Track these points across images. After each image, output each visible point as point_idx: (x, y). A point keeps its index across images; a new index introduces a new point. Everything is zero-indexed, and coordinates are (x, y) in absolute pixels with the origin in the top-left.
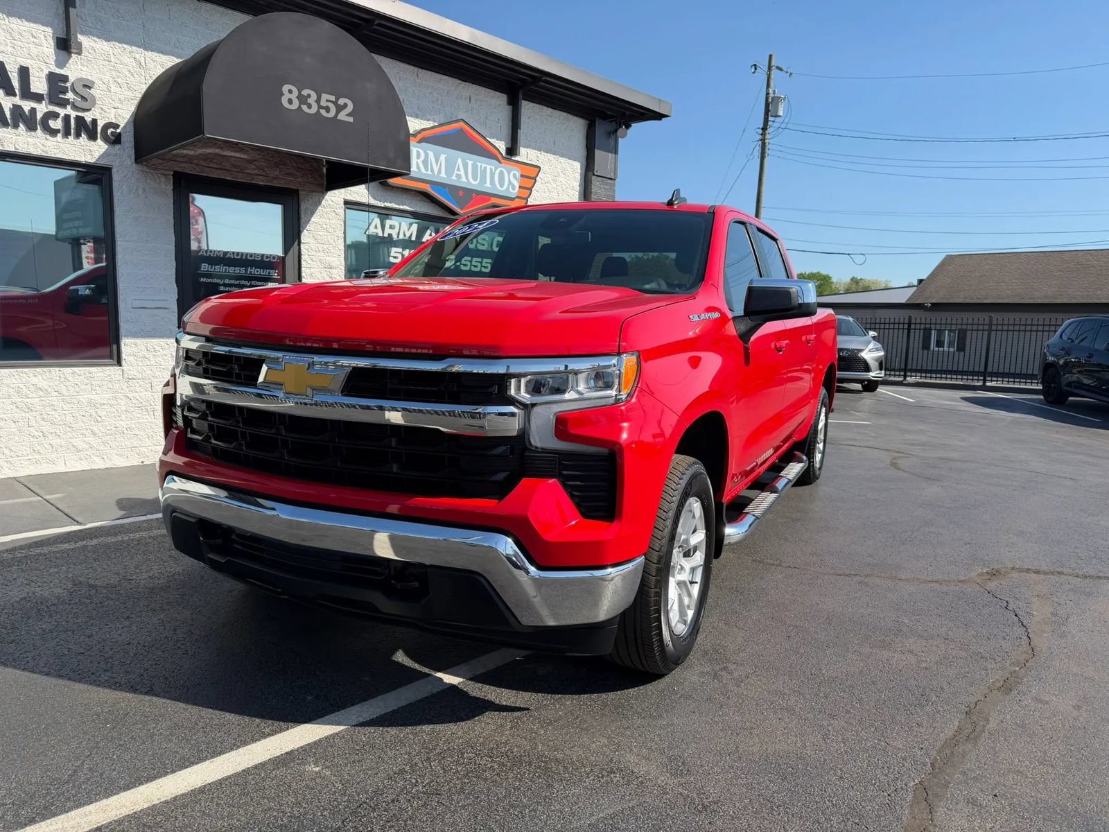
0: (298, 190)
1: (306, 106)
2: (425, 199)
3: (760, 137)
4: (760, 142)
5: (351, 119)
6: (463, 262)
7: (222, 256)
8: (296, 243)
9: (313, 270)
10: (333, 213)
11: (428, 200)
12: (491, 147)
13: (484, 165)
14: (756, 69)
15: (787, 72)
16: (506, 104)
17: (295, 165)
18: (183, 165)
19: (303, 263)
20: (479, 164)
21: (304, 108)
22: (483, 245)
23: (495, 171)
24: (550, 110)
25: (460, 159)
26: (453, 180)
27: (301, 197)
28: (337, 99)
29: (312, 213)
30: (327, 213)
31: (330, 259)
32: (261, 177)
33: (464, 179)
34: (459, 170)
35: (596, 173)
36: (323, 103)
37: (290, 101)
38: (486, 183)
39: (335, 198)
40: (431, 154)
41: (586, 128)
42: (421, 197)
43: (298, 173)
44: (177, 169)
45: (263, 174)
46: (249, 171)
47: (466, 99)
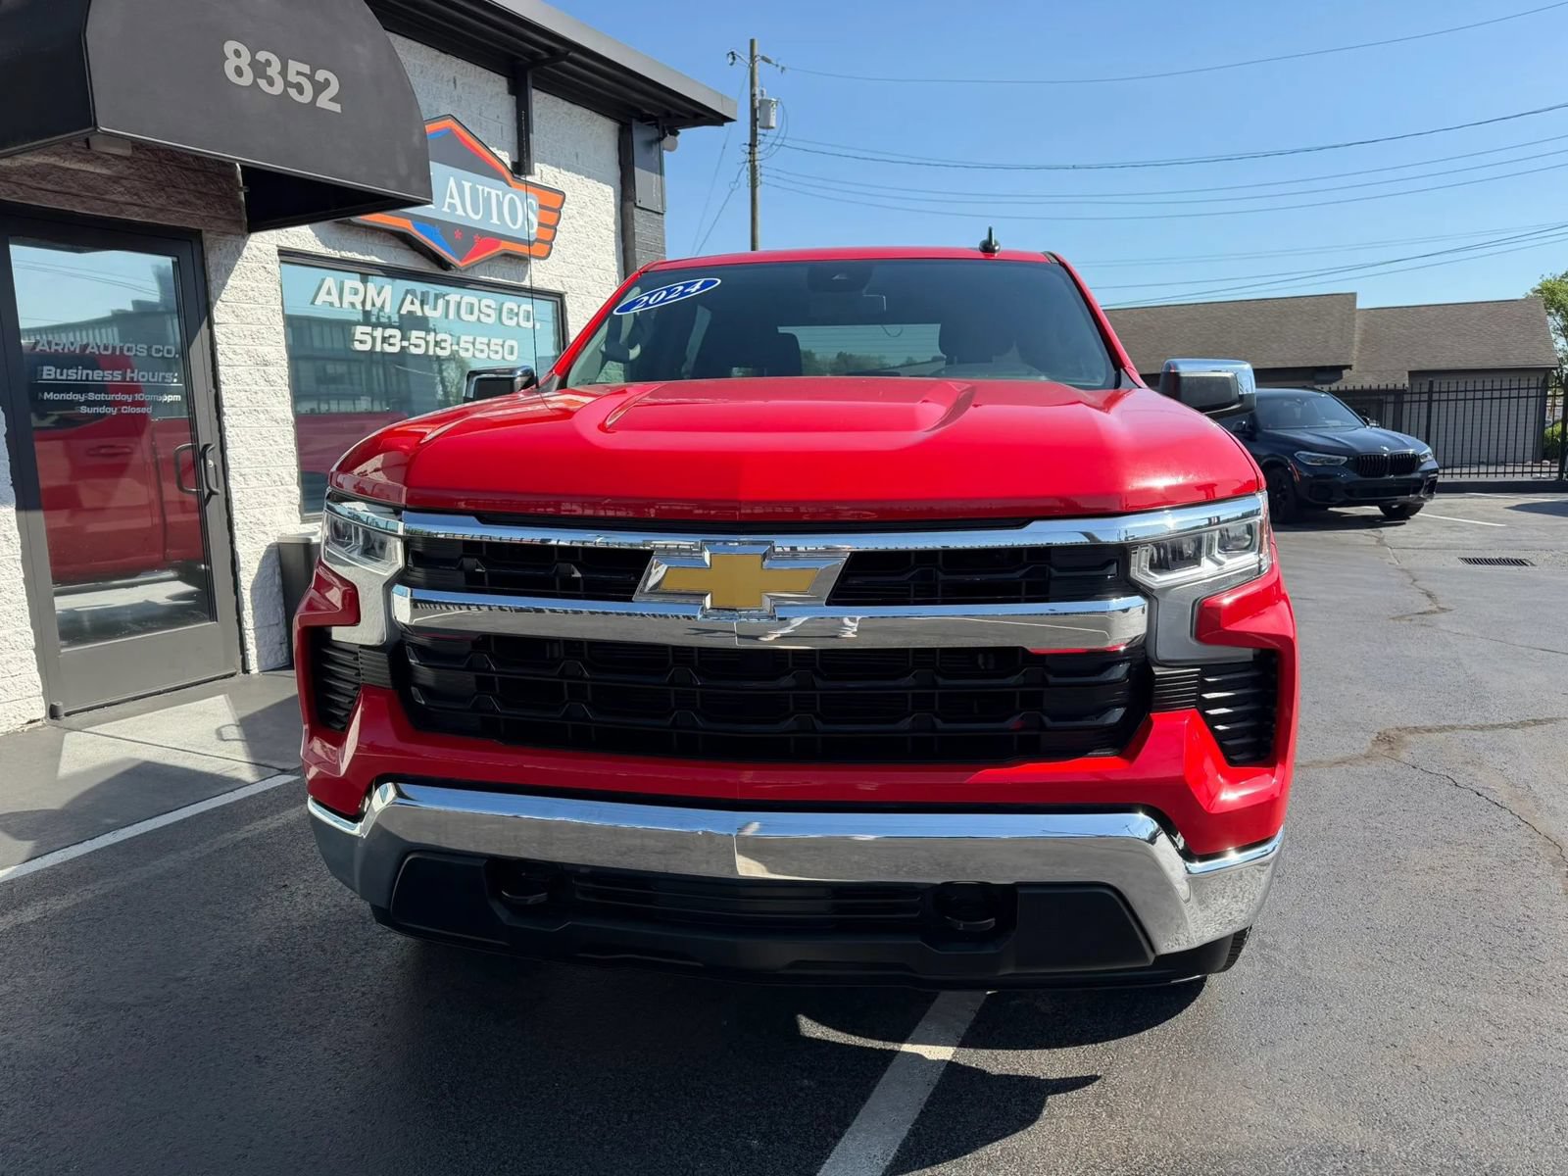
0: (200, 231)
1: (265, 81)
2: (401, 244)
3: (748, 157)
4: (748, 165)
5: (336, 108)
6: (463, 344)
7: (78, 351)
8: (205, 325)
9: (237, 370)
10: (262, 271)
11: (406, 246)
12: (495, 161)
14: (734, 58)
15: (777, 66)
16: (506, 92)
17: (192, 187)
19: (220, 358)
20: (480, 188)
21: (262, 83)
22: (489, 316)
23: (503, 198)
24: (567, 104)
25: (452, 180)
26: (445, 214)
27: (207, 244)
28: (313, 71)
29: (229, 271)
30: (252, 271)
31: (263, 350)
32: (136, 209)
33: (460, 212)
35: (638, 204)
36: (293, 78)
37: (239, 72)
38: (491, 219)
39: (264, 244)
41: (617, 133)
42: (394, 242)
43: (198, 202)
45: (139, 202)
46: (113, 197)
47: (448, 81)
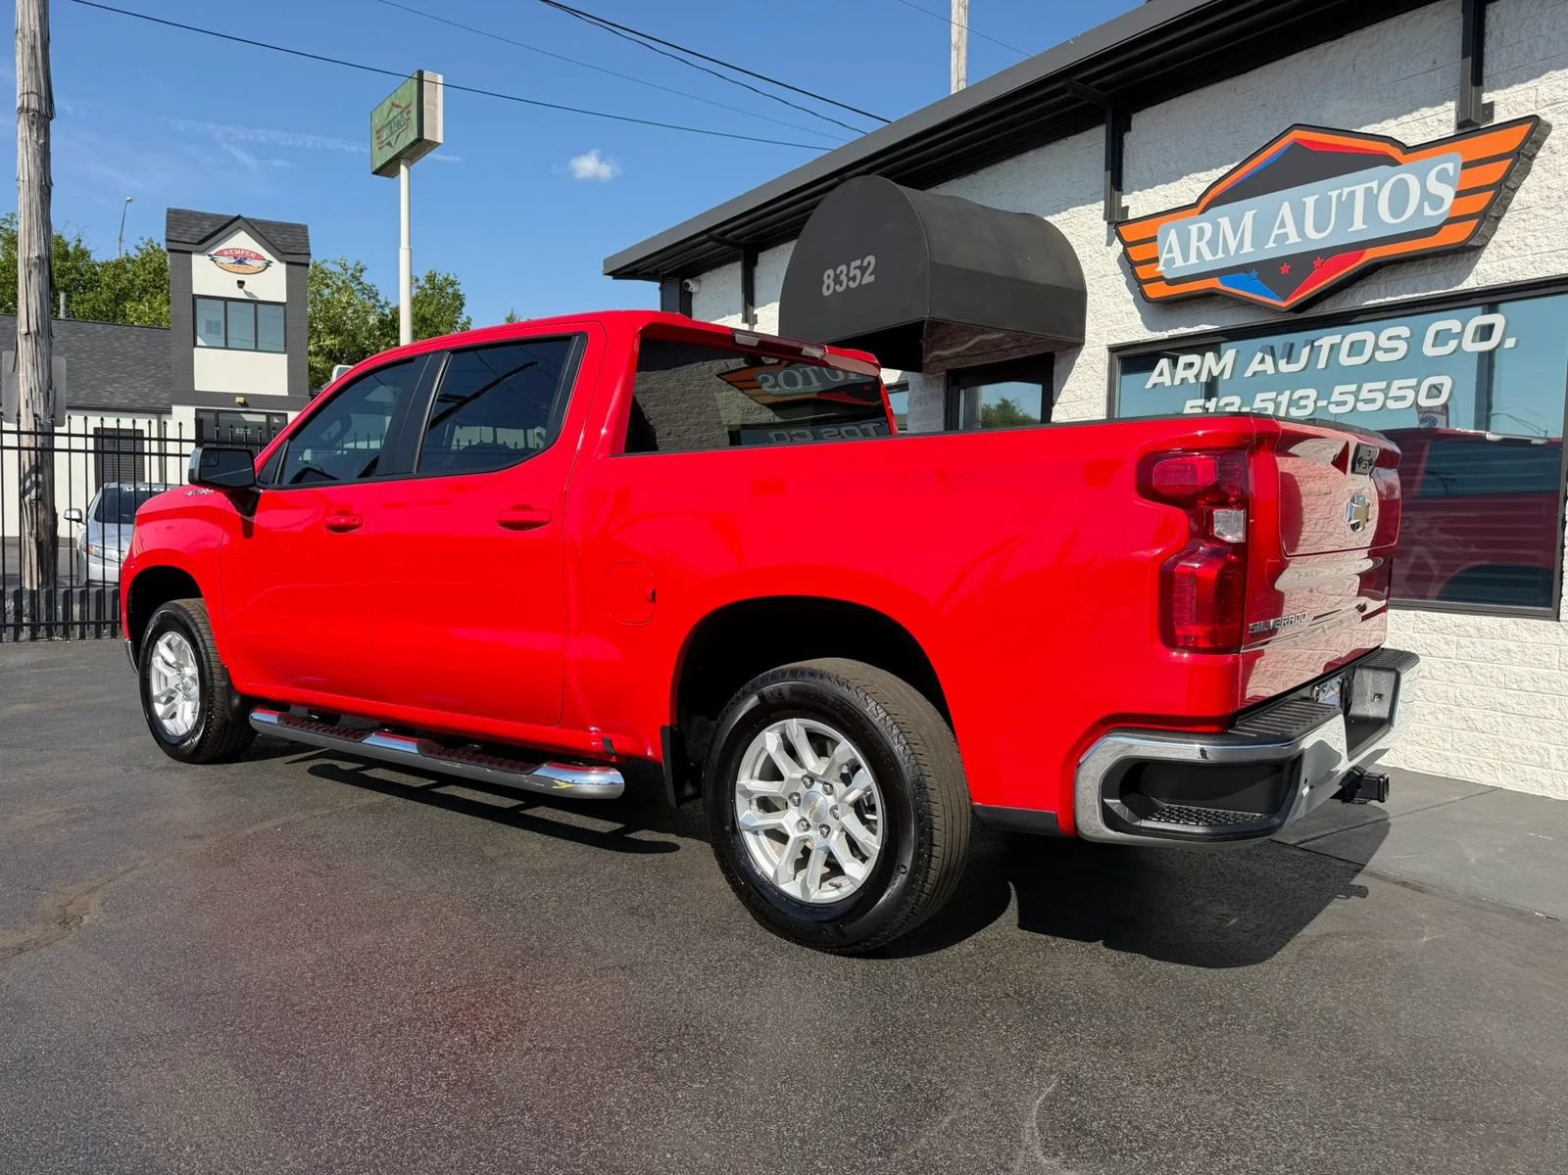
0: (1054, 354)
1: (839, 285)
5: (872, 279)
6: (1335, 397)
13: (1346, 191)
18: (953, 361)
20: (1334, 194)
23: (1379, 190)
25: (1286, 205)
26: (1271, 250)
27: (1055, 361)
28: (862, 263)
33: (1294, 238)
34: (1283, 225)
36: (851, 274)
37: (828, 287)
38: (1350, 226)
39: (1094, 348)
40: (1225, 223)
44: (949, 367)
46: (1004, 347)
